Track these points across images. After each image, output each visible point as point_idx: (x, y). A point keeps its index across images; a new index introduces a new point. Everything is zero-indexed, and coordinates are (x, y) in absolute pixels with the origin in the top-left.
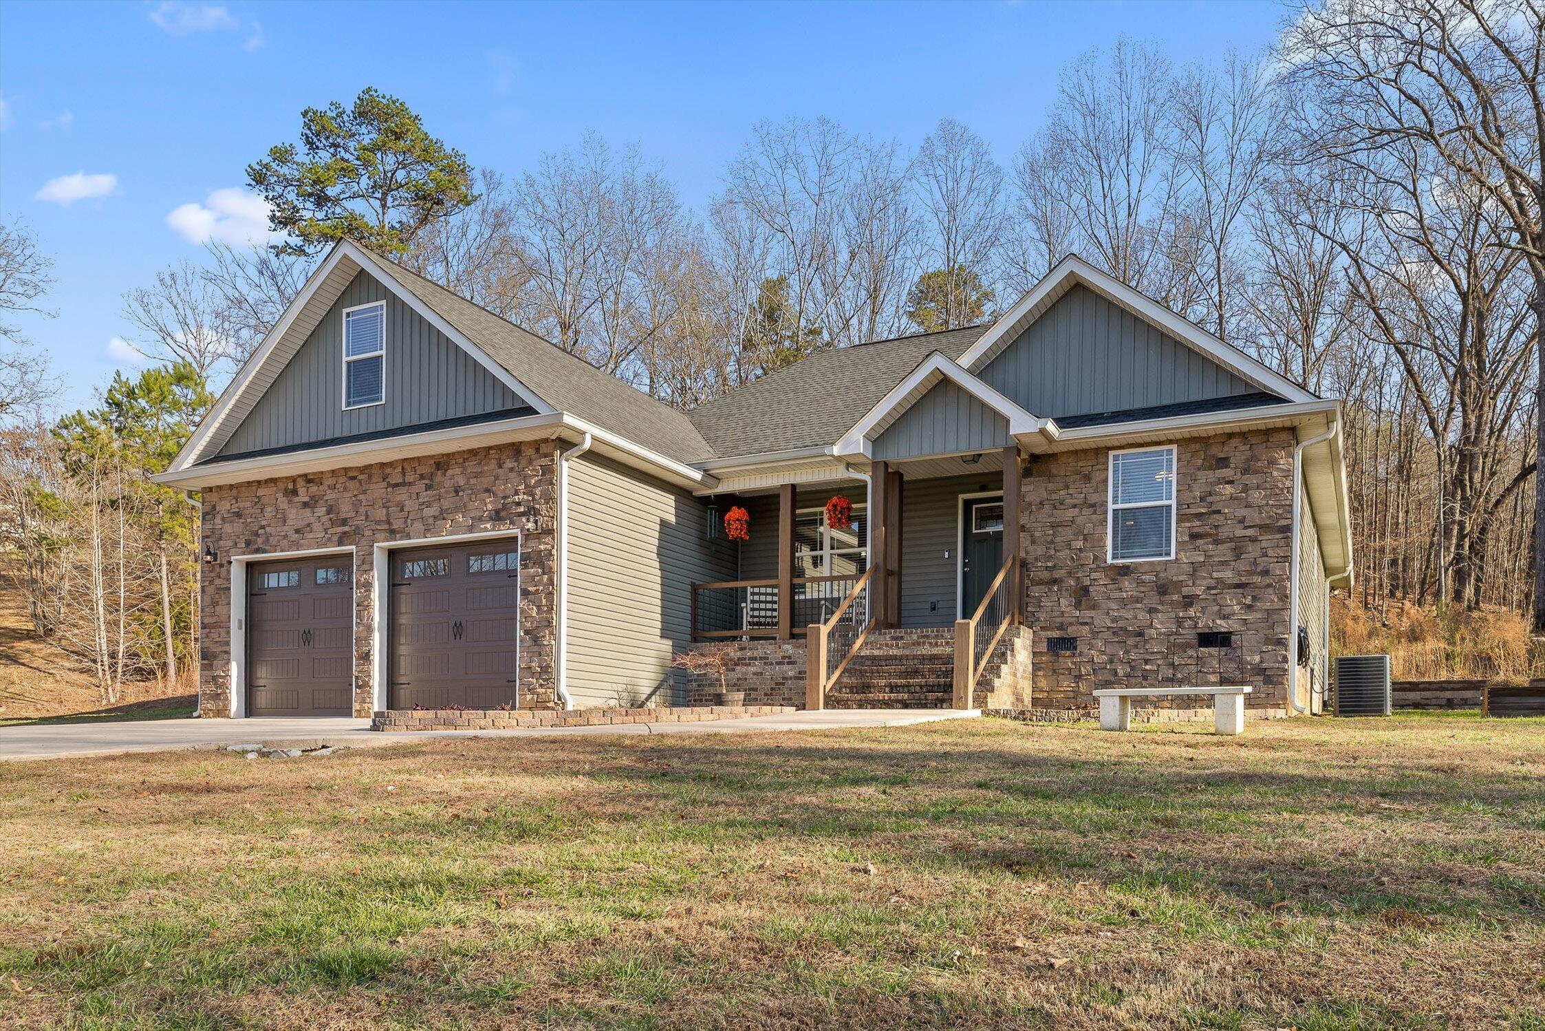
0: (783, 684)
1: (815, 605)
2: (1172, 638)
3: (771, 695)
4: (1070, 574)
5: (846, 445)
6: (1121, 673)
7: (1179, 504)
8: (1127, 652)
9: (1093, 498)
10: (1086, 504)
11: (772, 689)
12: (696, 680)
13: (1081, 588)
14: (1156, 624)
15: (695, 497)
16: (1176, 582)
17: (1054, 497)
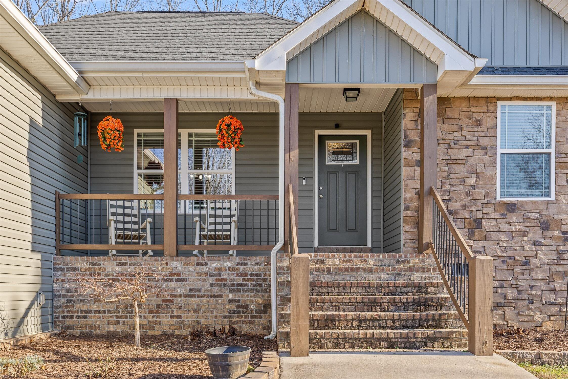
0: (172, 301)
1: (189, 219)
2: (553, 268)
3: (157, 312)
4: (464, 207)
5: (268, 61)
6: (510, 296)
7: (558, 154)
8: (515, 278)
9: (484, 142)
10: (478, 146)
11: (158, 306)
12: (64, 296)
13: (475, 221)
14: (540, 254)
15: (57, 102)
16: (557, 220)
17: (449, 137)
